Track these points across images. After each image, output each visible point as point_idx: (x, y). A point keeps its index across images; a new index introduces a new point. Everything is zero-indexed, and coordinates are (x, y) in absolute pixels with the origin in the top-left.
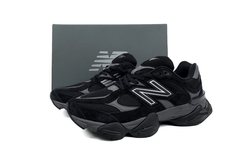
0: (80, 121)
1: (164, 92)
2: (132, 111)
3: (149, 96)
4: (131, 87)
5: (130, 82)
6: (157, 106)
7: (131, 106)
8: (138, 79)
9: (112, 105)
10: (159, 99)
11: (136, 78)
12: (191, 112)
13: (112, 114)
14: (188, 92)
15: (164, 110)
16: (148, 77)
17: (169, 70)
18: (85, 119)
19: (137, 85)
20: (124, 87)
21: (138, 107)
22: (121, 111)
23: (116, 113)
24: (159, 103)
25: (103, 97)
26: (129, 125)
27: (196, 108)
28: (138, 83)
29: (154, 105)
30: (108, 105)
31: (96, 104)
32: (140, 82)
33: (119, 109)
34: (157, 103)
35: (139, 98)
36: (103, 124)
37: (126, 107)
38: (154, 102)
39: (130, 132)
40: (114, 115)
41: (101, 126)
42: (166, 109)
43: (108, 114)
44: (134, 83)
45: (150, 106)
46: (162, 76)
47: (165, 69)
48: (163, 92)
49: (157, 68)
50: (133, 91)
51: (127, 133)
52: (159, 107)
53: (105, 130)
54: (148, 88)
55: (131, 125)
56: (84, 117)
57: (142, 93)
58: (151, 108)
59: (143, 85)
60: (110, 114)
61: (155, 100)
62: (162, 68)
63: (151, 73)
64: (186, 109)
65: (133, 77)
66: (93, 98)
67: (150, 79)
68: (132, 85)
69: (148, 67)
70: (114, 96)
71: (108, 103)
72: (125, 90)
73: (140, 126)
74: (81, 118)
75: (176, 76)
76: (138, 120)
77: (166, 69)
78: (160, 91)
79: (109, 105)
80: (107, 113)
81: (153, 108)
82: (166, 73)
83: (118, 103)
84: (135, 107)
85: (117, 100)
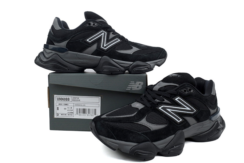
0: (110, 142)
1: (190, 109)
2: (161, 129)
3: (175, 113)
4: (158, 104)
5: (156, 99)
6: (184, 123)
7: (160, 124)
8: (163, 96)
9: (141, 124)
10: (185, 116)
11: (162, 95)
12: (210, 128)
13: (143, 133)
14: (209, 108)
15: (189, 127)
16: (173, 94)
17: (193, 87)
18: (115, 139)
19: (163, 103)
20: (150, 104)
21: (166, 125)
22: (151, 129)
23: (147, 132)
24: (185, 120)
25: (131, 116)
26: (160, 144)
27: (214, 124)
28: (164, 100)
29: (181, 123)
30: (137, 124)
31: (125, 123)
32: (166, 99)
33: (149, 127)
34: (184, 120)
35: (167, 116)
36: (135, 144)
37: (156, 125)
38: (181, 120)
39: (161, 151)
40: (146, 134)
41: (133, 147)
42: (190, 126)
43: (140, 133)
44: (160, 100)
45: (177, 123)
46: (187, 93)
47: (189, 86)
48: (188, 109)
49: (181, 85)
50: (160, 108)
51: (158, 152)
52: (185, 125)
53: (138, 150)
54: (174, 105)
55: (162, 144)
56: (115, 137)
57: (169, 110)
58: (178, 126)
59: (169, 102)
60: (141, 133)
61: (182, 117)
62: (186, 85)
63: (176, 90)
64: (207, 125)
65: (156, 94)
66: (120, 117)
67: (176, 96)
68: (158, 102)
69: (172, 84)
70: (141, 114)
71: (137, 122)
72: (151, 108)
73: (169, 144)
74: (111, 138)
75: (199, 93)
76: (168, 138)
77: (191, 86)
78: (186, 108)
79: (139, 124)
80: (138, 132)
81: (180, 125)
82: (190, 90)
83: (147, 121)
84: (164, 125)
85: (145, 118)
